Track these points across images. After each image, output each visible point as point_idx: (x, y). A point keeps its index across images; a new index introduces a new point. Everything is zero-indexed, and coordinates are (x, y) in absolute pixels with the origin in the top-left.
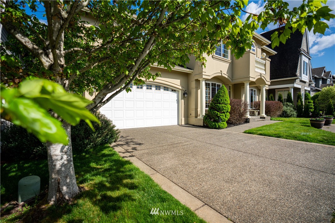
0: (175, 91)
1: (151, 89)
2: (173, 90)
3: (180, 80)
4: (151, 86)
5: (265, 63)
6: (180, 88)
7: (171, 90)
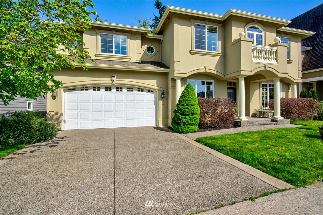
0: (152, 91)
1: (121, 91)
2: (149, 91)
3: (156, 81)
4: (121, 88)
5: (277, 50)
6: (157, 88)
7: (147, 91)
